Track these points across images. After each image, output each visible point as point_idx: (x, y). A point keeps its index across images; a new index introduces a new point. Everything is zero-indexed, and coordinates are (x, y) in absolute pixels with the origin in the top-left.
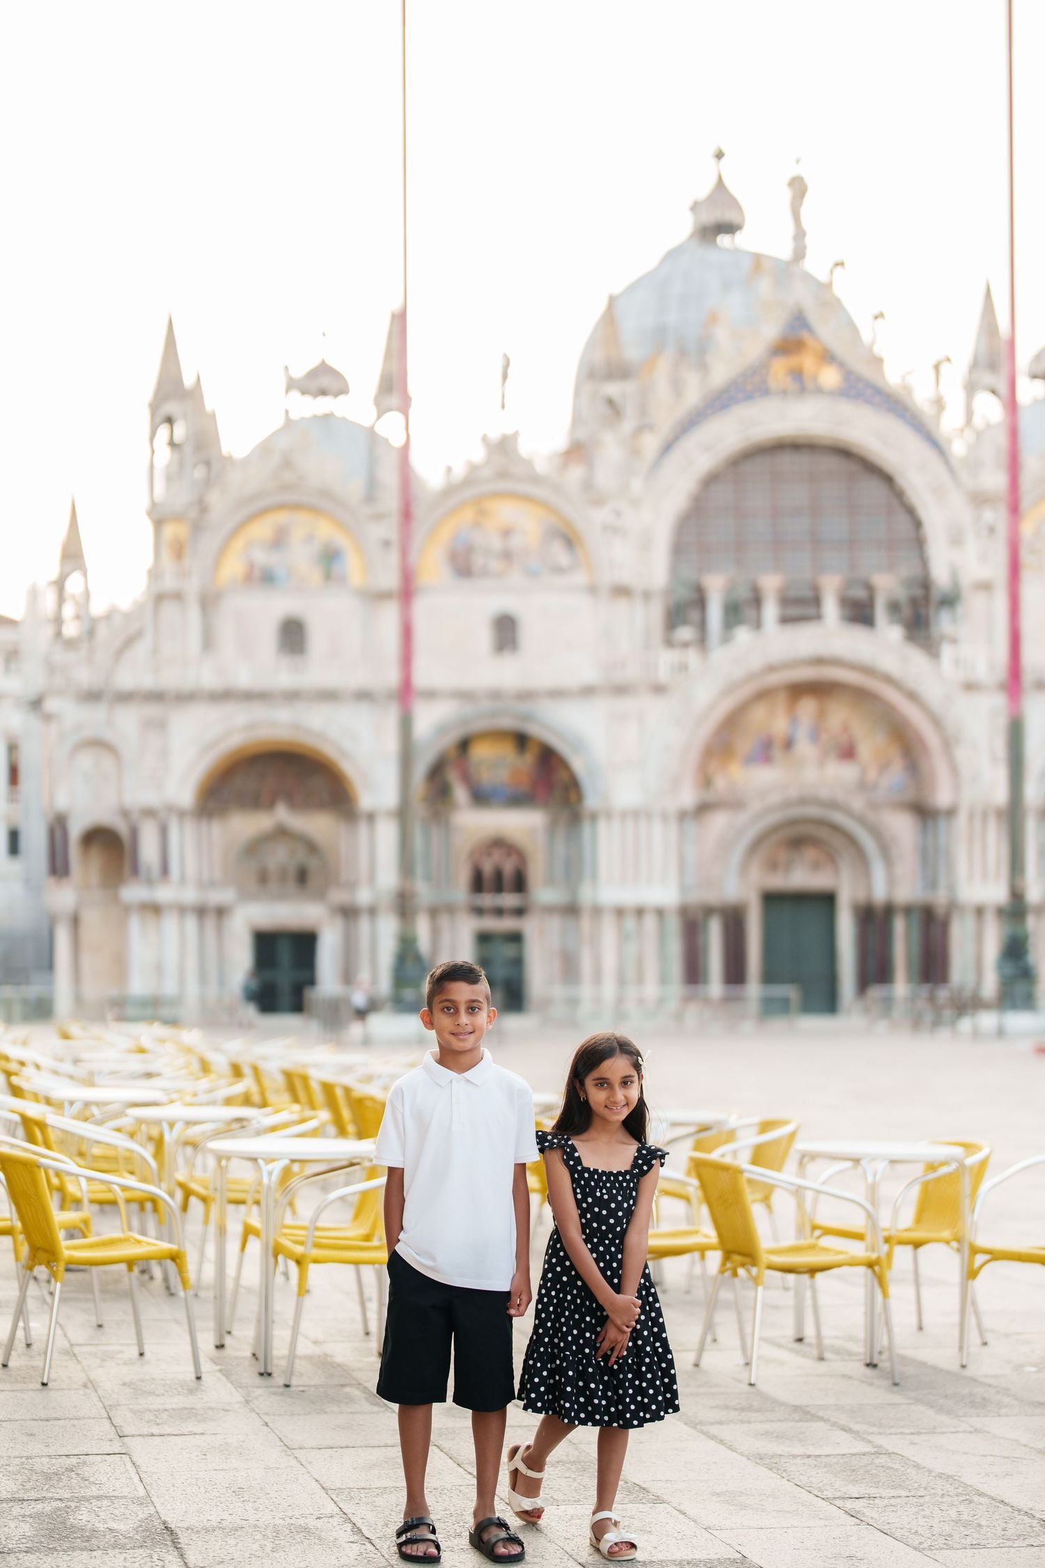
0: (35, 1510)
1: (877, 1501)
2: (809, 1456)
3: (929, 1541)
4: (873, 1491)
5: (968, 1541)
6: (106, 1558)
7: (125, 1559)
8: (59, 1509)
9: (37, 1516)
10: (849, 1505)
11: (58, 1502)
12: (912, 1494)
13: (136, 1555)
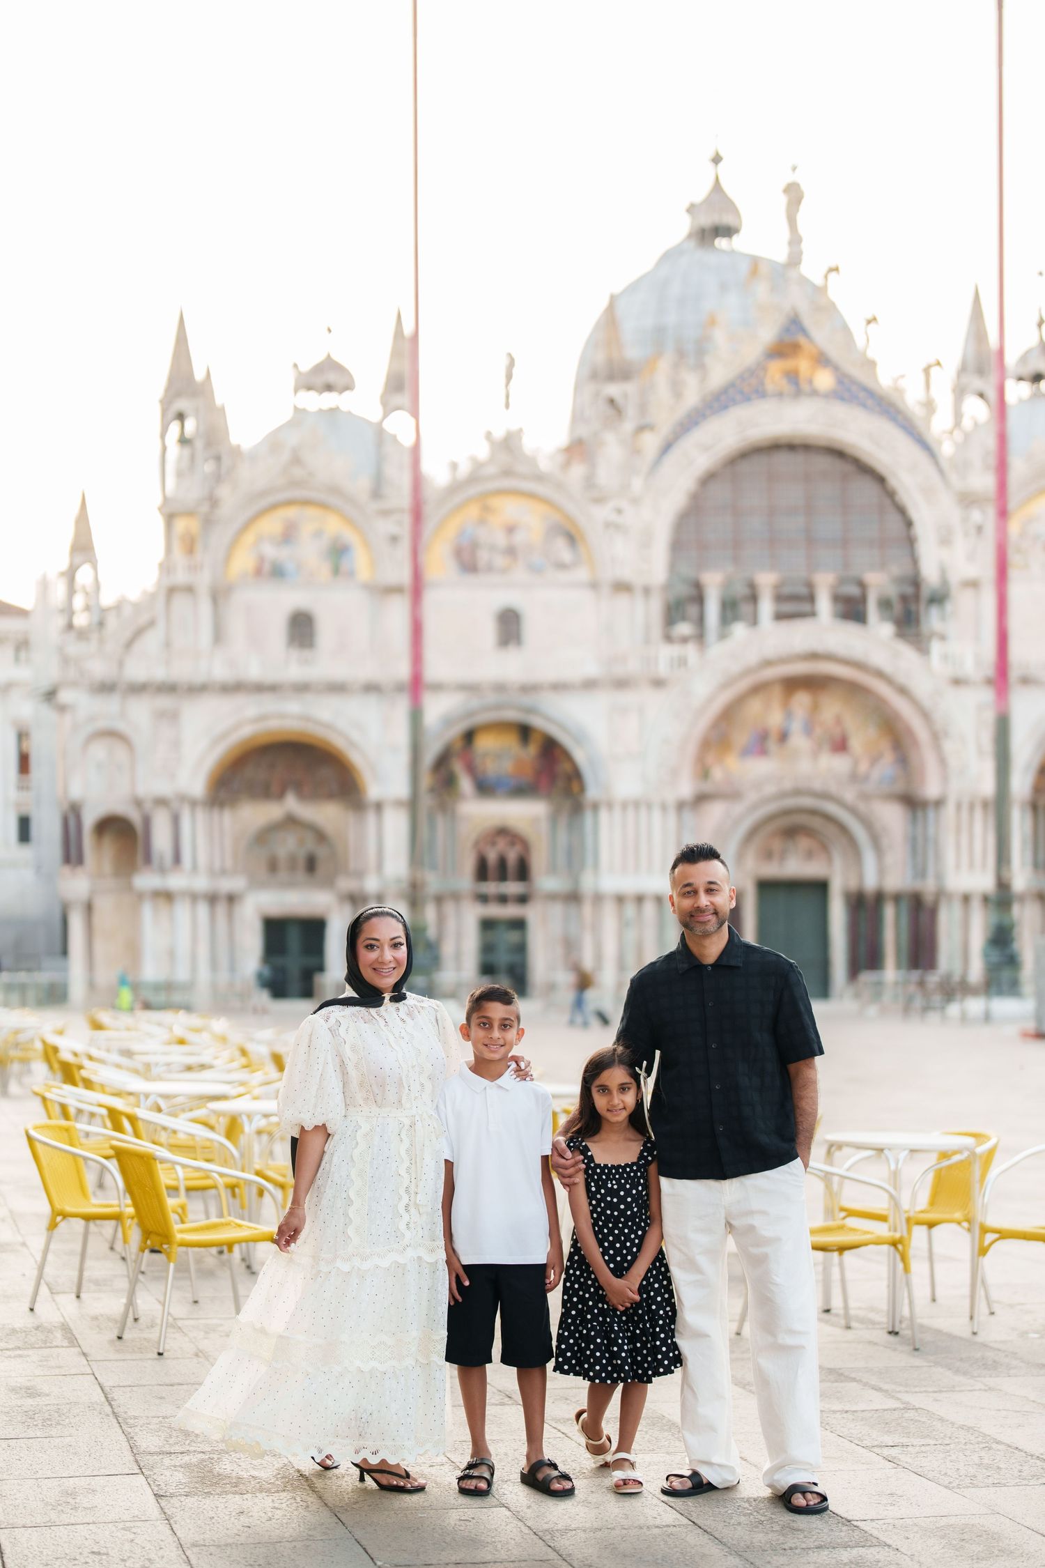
0: (184, 1461)
1: (910, 1449)
2: (847, 1412)
3: (957, 1482)
4: (905, 1441)
5: (990, 1481)
6: (256, 1500)
7: (273, 1501)
8: (203, 1460)
9: (186, 1466)
10: (886, 1452)
11: (201, 1454)
12: (940, 1442)
13: (281, 1498)
